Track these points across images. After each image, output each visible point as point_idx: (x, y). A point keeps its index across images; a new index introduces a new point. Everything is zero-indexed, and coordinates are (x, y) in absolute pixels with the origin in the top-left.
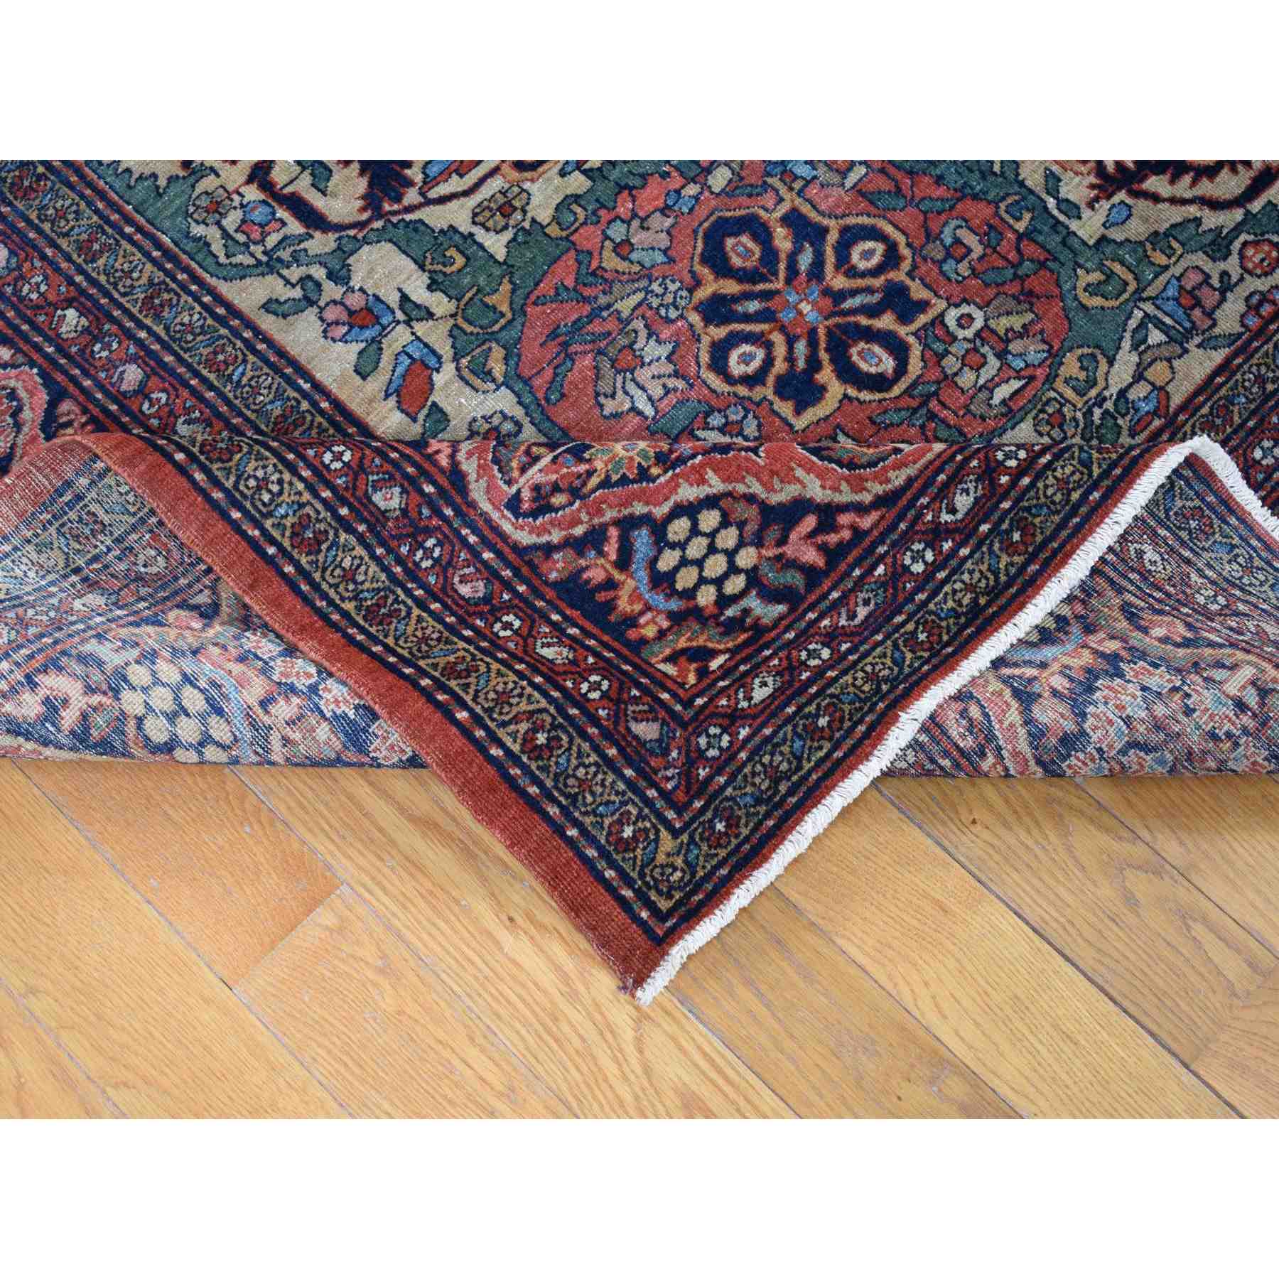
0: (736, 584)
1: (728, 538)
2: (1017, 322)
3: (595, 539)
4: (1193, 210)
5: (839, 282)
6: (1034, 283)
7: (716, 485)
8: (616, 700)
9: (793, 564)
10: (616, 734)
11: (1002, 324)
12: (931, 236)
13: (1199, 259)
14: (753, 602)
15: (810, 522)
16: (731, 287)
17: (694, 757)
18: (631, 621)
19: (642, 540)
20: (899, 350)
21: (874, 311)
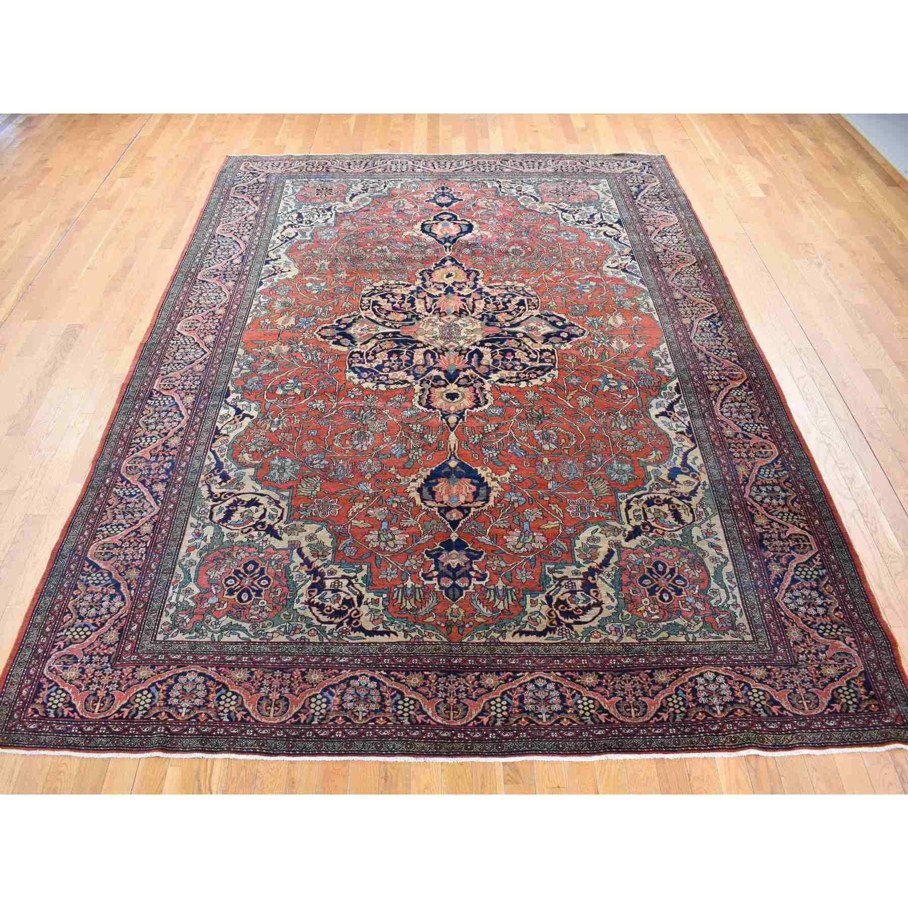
0: (54, 707)
1: (62, 700)
2: (268, 609)
3: (51, 681)
4: (313, 617)
5: (256, 583)
6: (278, 607)
7: (70, 691)
8: (19, 708)
9: (63, 712)
10: (13, 712)
11: (266, 608)
12: (275, 588)
13: (304, 625)
14: (52, 711)
15: (71, 709)
16: (243, 571)
17: (15, 726)
18: (38, 697)
19: (55, 688)
20: (250, 599)
21: (254, 590)
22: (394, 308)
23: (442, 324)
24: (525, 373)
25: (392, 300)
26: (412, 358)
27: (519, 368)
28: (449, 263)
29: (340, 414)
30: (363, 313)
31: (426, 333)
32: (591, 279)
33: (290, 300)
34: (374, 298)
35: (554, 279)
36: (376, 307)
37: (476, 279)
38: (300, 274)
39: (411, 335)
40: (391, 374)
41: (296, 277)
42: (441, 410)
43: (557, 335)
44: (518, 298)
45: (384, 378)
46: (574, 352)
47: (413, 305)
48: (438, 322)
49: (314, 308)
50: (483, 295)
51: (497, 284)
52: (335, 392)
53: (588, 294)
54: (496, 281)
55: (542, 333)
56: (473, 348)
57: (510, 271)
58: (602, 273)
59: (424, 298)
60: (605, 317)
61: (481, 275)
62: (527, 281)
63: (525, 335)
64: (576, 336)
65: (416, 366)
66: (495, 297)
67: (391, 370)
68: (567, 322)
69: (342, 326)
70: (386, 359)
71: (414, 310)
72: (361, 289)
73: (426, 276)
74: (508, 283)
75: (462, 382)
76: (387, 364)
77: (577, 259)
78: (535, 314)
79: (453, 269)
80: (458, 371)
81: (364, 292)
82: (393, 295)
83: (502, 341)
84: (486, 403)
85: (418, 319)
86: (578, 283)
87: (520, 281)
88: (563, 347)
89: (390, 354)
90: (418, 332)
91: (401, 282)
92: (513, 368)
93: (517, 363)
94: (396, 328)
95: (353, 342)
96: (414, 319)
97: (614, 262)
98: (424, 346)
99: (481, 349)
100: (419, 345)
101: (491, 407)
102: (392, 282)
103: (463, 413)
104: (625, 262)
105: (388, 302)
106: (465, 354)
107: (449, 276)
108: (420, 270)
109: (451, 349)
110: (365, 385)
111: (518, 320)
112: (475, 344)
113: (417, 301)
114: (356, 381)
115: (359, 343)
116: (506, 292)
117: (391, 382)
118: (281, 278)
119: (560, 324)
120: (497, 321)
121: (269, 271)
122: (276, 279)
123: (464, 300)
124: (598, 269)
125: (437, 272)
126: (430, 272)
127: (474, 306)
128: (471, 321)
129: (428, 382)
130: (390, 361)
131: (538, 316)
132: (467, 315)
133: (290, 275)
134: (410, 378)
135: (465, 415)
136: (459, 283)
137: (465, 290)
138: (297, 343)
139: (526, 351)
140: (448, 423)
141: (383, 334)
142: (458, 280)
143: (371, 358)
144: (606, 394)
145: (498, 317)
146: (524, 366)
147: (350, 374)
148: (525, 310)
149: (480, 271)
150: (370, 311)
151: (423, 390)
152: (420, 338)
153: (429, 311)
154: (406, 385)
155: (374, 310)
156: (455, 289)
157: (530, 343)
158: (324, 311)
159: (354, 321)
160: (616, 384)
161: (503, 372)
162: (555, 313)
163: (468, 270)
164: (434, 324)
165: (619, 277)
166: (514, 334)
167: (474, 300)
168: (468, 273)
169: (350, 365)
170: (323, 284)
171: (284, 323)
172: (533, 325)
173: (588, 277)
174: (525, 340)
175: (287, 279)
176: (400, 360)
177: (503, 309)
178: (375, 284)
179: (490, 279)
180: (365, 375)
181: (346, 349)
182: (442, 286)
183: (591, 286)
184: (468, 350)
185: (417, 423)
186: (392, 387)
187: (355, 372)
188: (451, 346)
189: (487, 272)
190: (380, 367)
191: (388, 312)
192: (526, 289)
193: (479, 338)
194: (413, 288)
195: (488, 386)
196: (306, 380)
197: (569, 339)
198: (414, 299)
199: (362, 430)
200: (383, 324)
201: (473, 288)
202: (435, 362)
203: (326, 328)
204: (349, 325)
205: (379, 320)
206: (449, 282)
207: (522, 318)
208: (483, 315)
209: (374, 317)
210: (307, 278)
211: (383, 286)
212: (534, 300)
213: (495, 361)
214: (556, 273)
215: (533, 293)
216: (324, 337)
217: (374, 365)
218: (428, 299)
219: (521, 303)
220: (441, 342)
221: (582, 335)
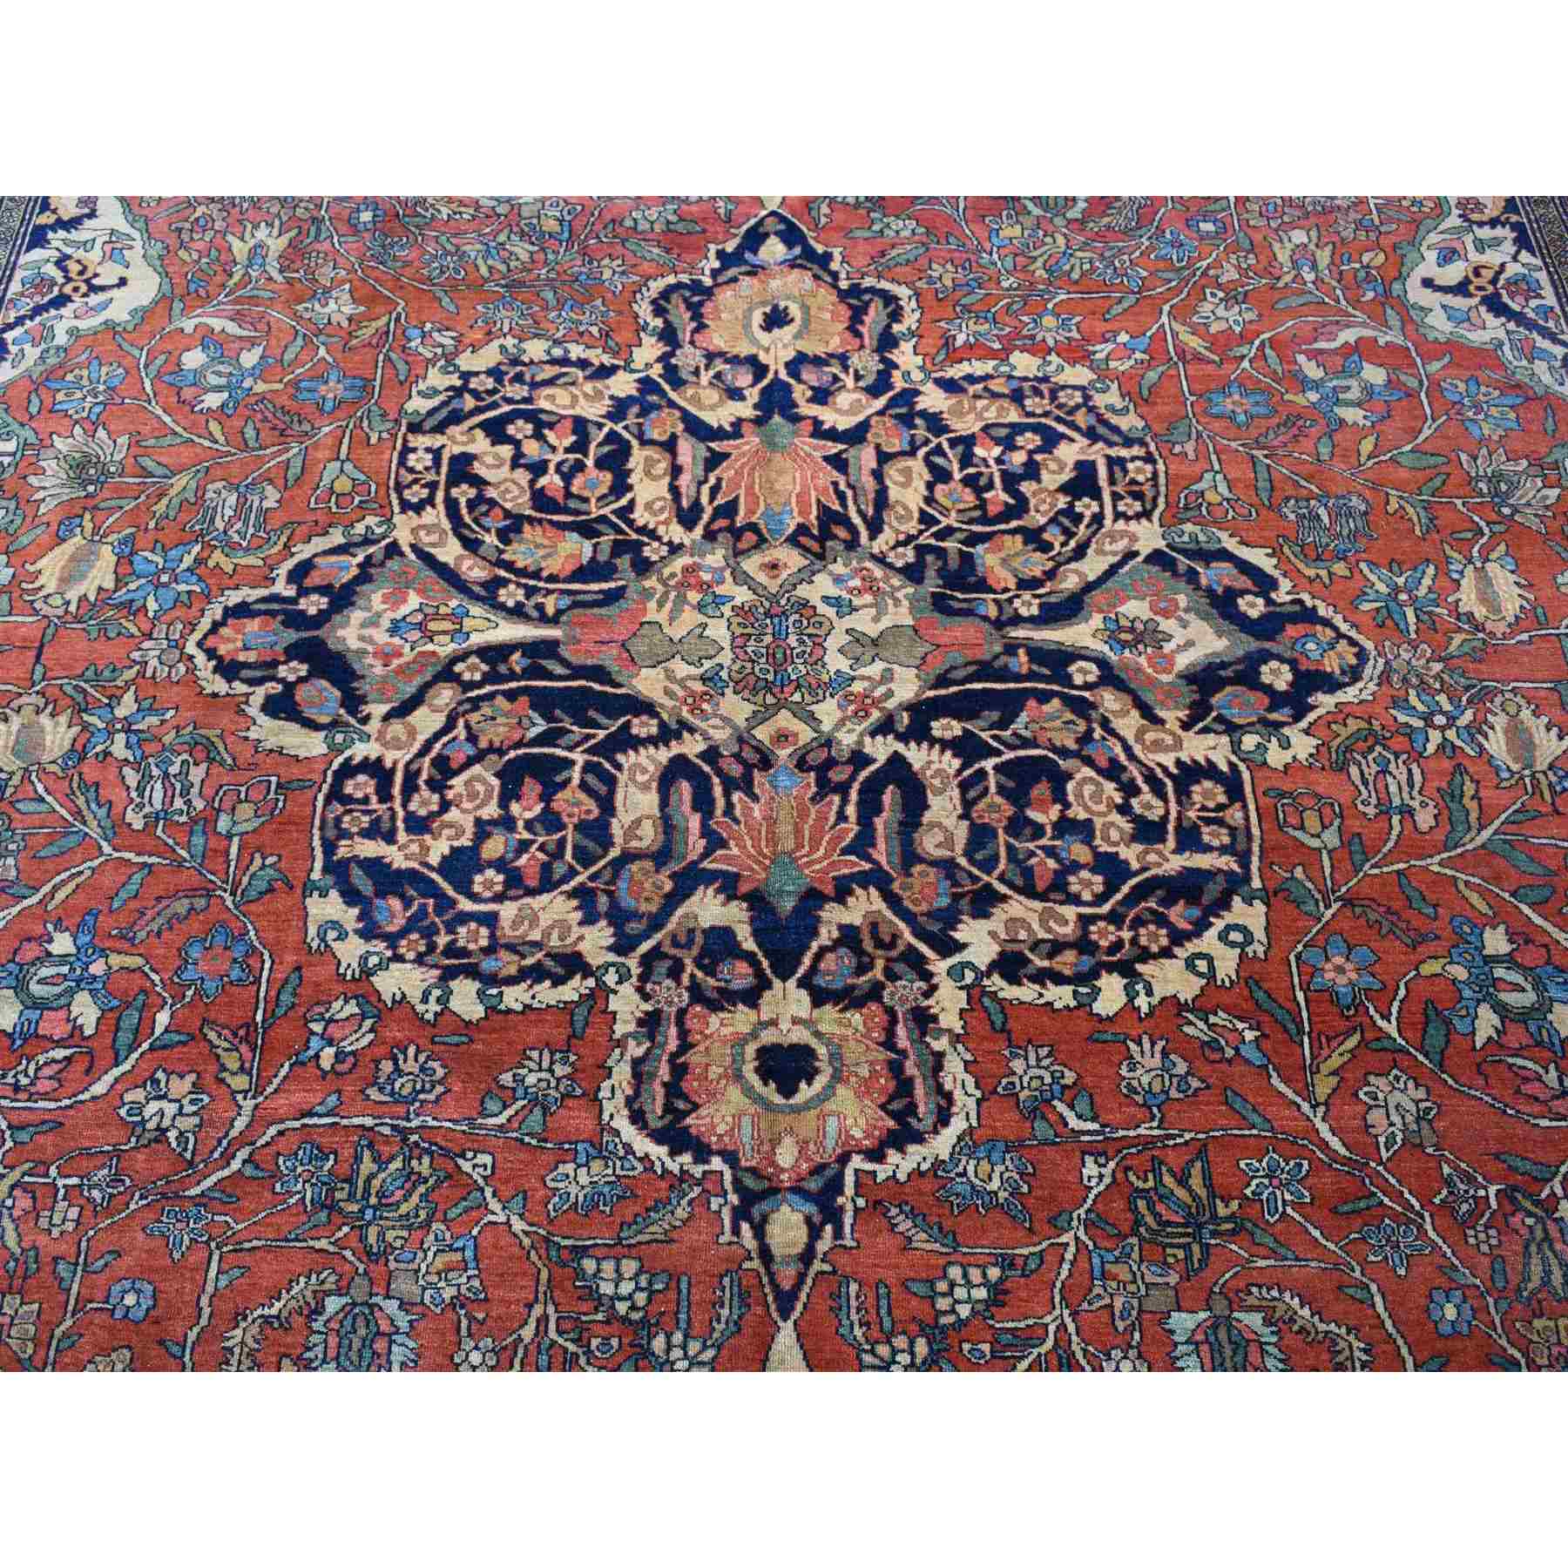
22: (541, 500)
23: (742, 595)
24: (1115, 918)
25: (532, 449)
26: (607, 806)
27: (1087, 883)
28: (774, 250)
29: (265, 1172)
30: (403, 530)
31: (675, 649)
32: (1364, 350)
33: (112, 448)
34: (457, 441)
35: (1214, 342)
36: (463, 493)
37: (887, 341)
38: (164, 302)
39: (608, 658)
40: (508, 911)
41: (144, 315)
42: (731, 1158)
43: (1247, 675)
44: (1070, 452)
45: (473, 937)
46: (1323, 782)
47: (621, 486)
48: (727, 588)
49: (200, 491)
50: (921, 432)
51: (980, 368)
52: (250, 1025)
53: (1360, 433)
54: (975, 350)
55: (1183, 661)
56: (881, 750)
57: (1031, 298)
58: (1406, 320)
59: (670, 446)
60: (1443, 566)
61: (910, 320)
62: (1102, 350)
63: (1109, 676)
64: (1330, 684)
65: (628, 857)
66: (968, 442)
67: (515, 884)
68: (1282, 595)
69: (313, 604)
70: (491, 811)
71: (625, 512)
72: (406, 386)
73: (680, 316)
74: (1024, 364)
75: (837, 968)
76: (494, 847)
77: (1299, 237)
78: (1144, 548)
79: (791, 287)
80: (812, 899)
81: (418, 405)
82: (540, 423)
83: (1010, 706)
84: (943, 1119)
85: (643, 567)
86: (1312, 371)
87: (1075, 353)
88: (1276, 757)
89: (511, 782)
90: (639, 647)
91: (576, 352)
92: (1058, 889)
93: (1081, 853)
94: (544, 619)
95: (353, 702)
96: (624, 562)
97: (1448, 256)
98: (666, 735)
99: (916, 755)
100: (643, 727)
101: (968, 1143)
102: (535, 349)
103: (836, 1185)
104: (1493, 258)
105: (516, 462)
106: (842, 789)
107: (776, 319)
108: (657, 286)
109: (783, 753)
110: (389, 983)
111: (1070, 582)
112: (885, 727)
113: (638, 457)
114: (350, 951)
115: (378, 710)
116: (1013, 416)
117: (507, 964)
118: (83, 325)
119: (1253, 607)
120: (983, 586)
121: (43, 283)
122: (63, 324)
123: (839, 463)
124: (1389, 301)
125: (725, 296)
126: (698, 297)
127: (882, 500)
128: (870, 586)
129: (675, 972)
130: (508, 823)
131: (1156, 557)
132: (852, 544)
133: (120, 307)
134: (595, 942)
135: (847, 1199)
136: (818, 362)
137: (843, 399)
138: (115, 698)
139: (1112, 771)
140: (766, 1254)
141: (485, 652)
142: (813, 348)
143: (424, 802)
144: (1488, 1061)
145: (988, 559)
146: (1113, 869)
147: (328, 908)
148: (1098, 519)
149: (903, 292)
150: (435, 515)
151: (650, 1023)
152: (647, 683)
153: (688, 518)
154: (571, 991)
155: (452, 506)
156: (800, 393)
157: (1129, 723)
158: (241, 508)
159: (365, 574)
160: (1528, 998)
161: (1019, 907)
162: (1231, 544)
163: (855, 291)
164: (712, 602)
165: (1477, 337)
166: (1057, 661)
167: (884, 457)
168: (855, 300)
169: (329, 847)
170: (250, 359)
171: (66, 580)
172: (1135, 609)
173: (1348, 336)
174: (1109, 700)
175: (111, 327)
176: (551, 821)
177: (1008, 513)
178: (466, 362)
179: (948, 341)
180: (393, 912)
181: (313, 745)
182: (744, 379)
183: (1369, 389)
184: (859, 759)
185: (619, 1249)
186: (514, 997)
187: (351, 896)
188: (783, 737)
189: (935, 302)
190: (461, 865)
191: (513, 527)
192: (1100, 400)
193: (907, 687)
194: (623, 385)
195: (949, 1003)
196: (127, 941)
197: (1296, 701)
198: (624, 451)
199: (359, 1290)
200: (488, 594)
201: (874, 391)
202: (715, 842)
203: (241, 611)
204: (342, 598)
205: (475, 571)
206: (777, 349)
207: (1092, 566)
208: (921, 550)
209: (450, 552)
210: (188, 325)
211: (496, 373)
212: (1139, 471)
213: (980, 835)
214: (1222, 316)
215: (1129, 422)
216: (229, 669)
217: (439, 849)
218: (688, 451)
219: (1083, 482)
220: (737, 708)
221: (1355, 674)
